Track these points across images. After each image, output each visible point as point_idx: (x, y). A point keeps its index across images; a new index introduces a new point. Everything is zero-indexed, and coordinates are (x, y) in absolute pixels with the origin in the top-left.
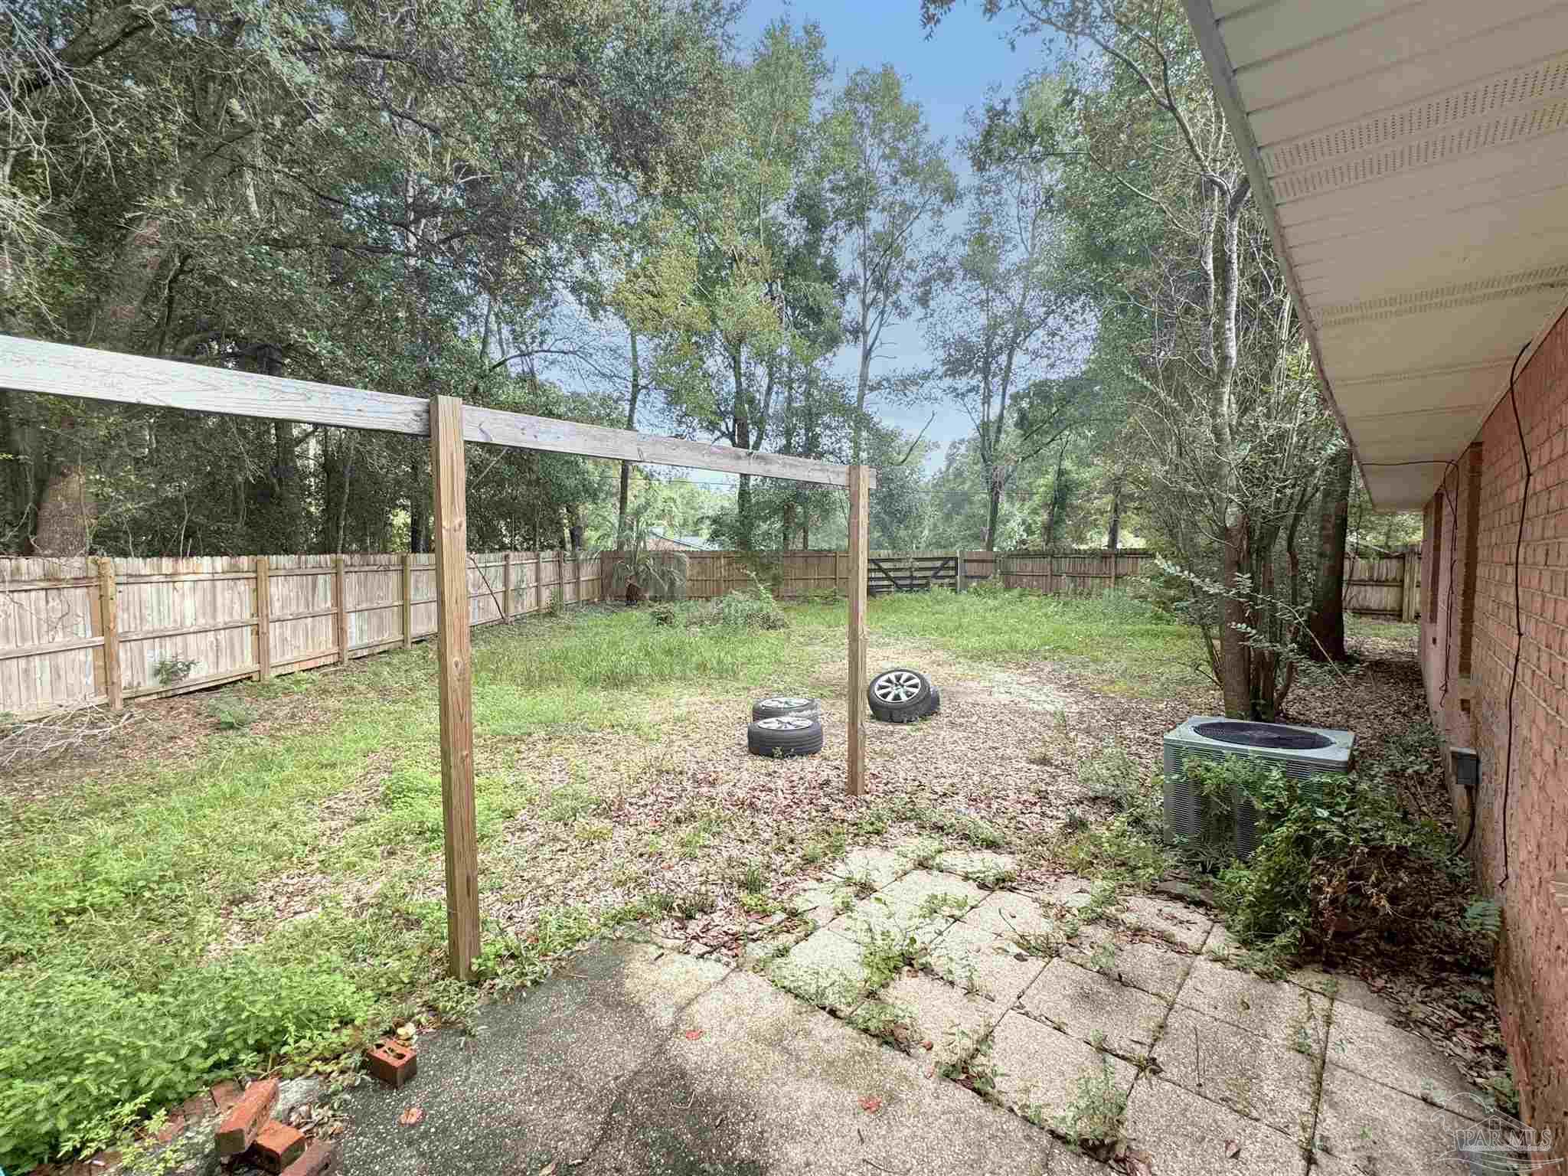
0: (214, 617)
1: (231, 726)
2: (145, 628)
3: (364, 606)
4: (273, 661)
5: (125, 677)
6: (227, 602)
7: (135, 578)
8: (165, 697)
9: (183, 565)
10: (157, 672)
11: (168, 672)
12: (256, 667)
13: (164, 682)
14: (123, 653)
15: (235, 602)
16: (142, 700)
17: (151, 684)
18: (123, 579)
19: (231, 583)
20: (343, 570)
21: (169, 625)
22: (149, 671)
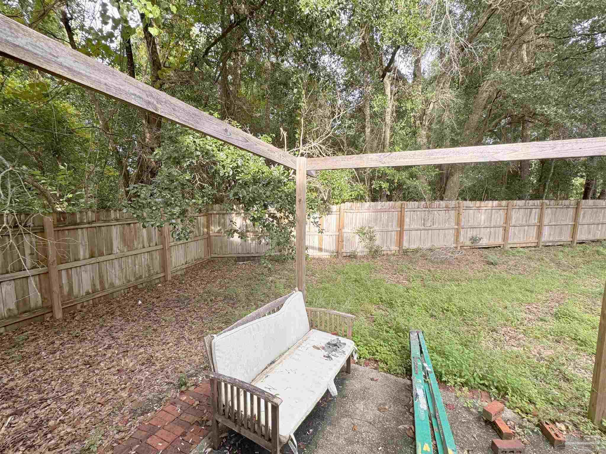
0: (490, 223)
1: (492, 264)
2: (469, 224)
3: (554, 223)
4: (509, 242)
5: (461, 239)
6: (496, 217)
7: (468, 208)
8: (472, 248)
9: (483, 203)
10: (471, 240)
11: (474, 240)
12: (503, 243)
13: (472, 243)
14: (462, 232)
15: (499, 217)
16: (465, 248)
17: (468, 243)
18: (465, 208)
19: (498, 211)
20: (545, 207)
21: (476, 224)
22: (468, 239)
